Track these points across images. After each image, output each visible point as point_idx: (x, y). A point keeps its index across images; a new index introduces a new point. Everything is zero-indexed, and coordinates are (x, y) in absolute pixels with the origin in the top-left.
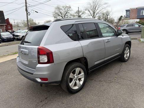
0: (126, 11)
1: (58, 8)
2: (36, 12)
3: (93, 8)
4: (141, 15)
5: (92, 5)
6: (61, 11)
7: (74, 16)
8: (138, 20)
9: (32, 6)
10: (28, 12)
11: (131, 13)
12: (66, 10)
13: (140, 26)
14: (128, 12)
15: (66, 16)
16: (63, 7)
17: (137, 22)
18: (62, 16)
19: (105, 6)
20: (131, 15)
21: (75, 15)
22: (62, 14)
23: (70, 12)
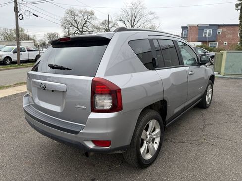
0: (183, 27)
1: (72, 13)
2: (33, 14)
3: (132, 19)
4: (204, 36)
5: (130, 13)
6: (76, 18)
7: (98, 29)
8: (200, 44)
9: (27, 4)
10: (19, 14)
11: (189, 32)
12: (85, 18)
13: (205, 53)
14: (185, 29)
15: (85, 28)
16: (81, 12)
17: (198, 46)
18: (77, 28)
19: (151, 17)
20: (189, 35)
21: (101, 27)
22: (77, 24)
23: (93, 22)
